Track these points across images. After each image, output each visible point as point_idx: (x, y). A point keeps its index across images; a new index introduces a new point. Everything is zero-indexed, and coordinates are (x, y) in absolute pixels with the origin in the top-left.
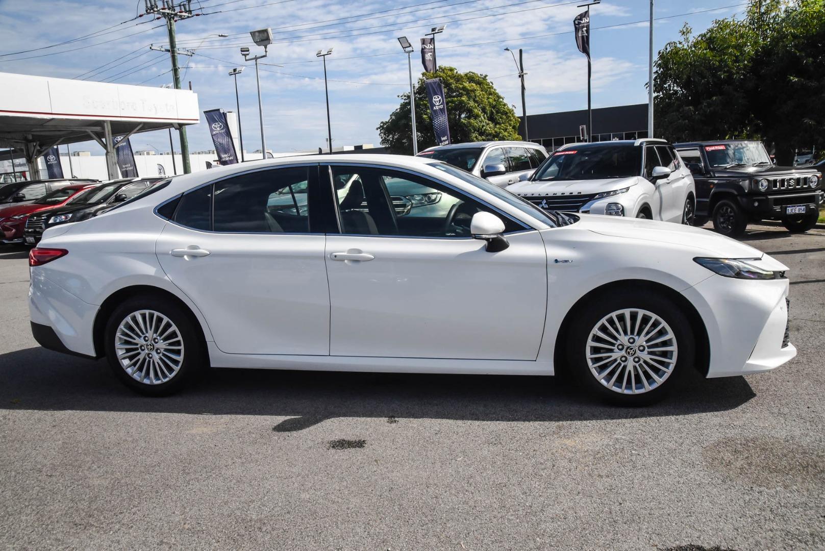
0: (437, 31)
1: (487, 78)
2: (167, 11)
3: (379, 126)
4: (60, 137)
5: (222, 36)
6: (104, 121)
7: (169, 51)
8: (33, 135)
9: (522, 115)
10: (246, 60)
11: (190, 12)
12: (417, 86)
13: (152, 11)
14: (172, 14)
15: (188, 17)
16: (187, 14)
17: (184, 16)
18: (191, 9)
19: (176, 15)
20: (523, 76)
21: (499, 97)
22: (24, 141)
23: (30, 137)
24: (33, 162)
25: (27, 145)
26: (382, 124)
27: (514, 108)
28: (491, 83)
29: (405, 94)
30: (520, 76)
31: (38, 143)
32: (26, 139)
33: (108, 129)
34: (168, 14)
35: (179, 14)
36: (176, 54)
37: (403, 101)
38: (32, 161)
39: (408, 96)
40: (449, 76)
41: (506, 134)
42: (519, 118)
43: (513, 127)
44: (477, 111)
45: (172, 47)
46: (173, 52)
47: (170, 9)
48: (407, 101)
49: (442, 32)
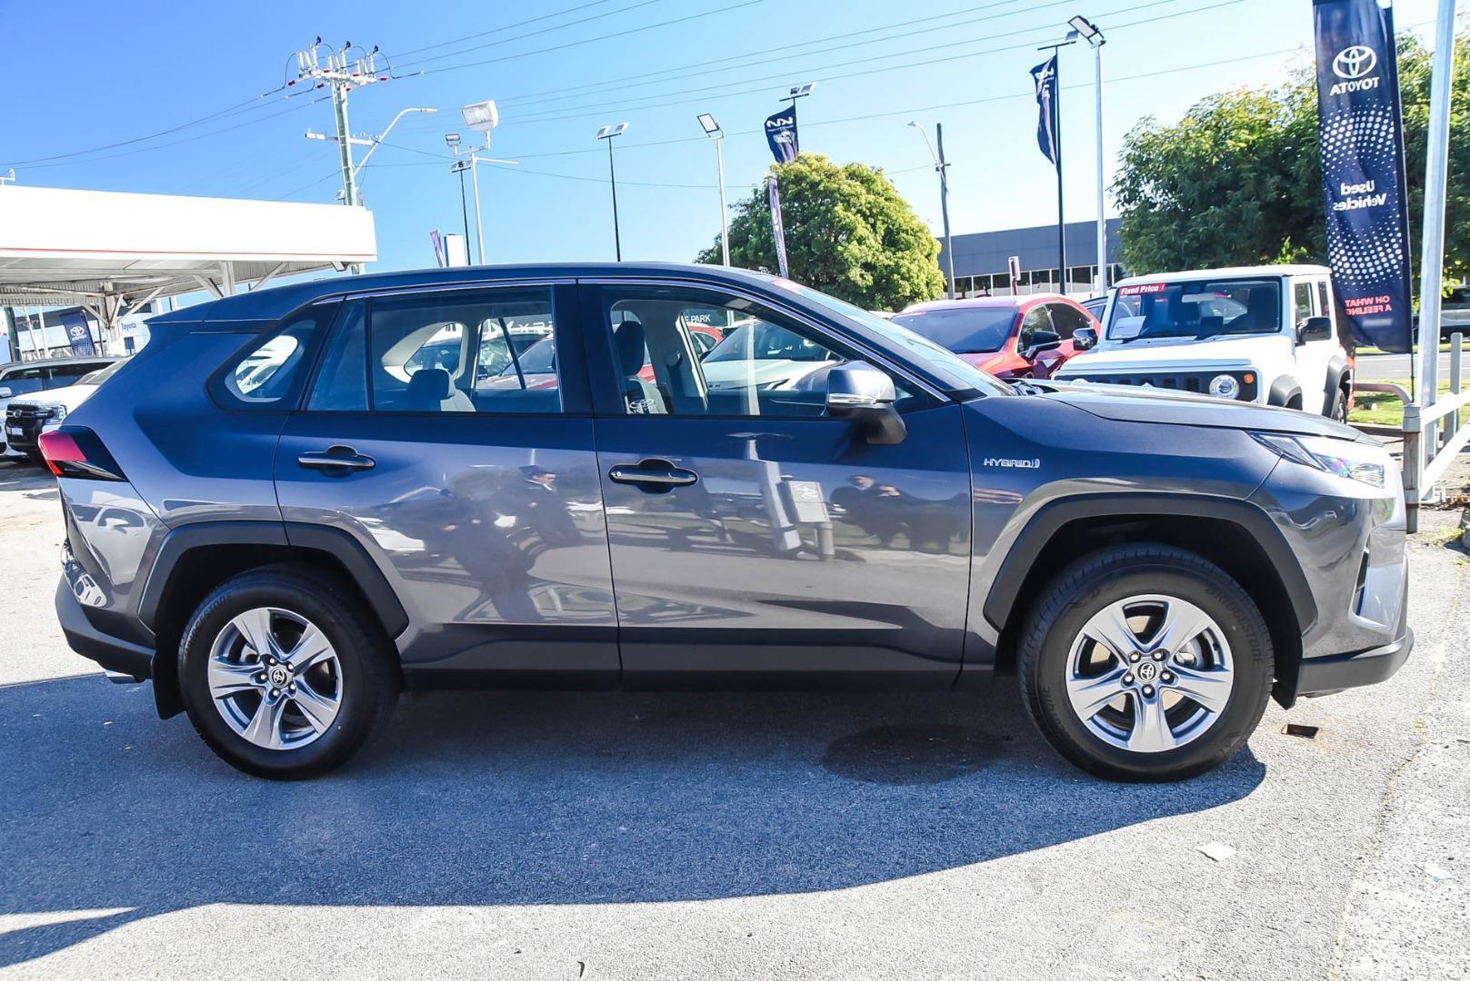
0: (799, 93)
1: (883, 172)
2: (333, 75)
3: (696, 258)
4: (160, 284)
7: (336, 139)
8: (115, 285)
9: (943, 235)
11: (373, 74)
12: (761, 188)
13: (310, 75)
14: (341, 80)
15: (369, 83)
16: (365, 78)
17: (361, 81)
18: (373, 71)
19: (348, 80)
20: (943, 169)
21: (901, 204)
22: (100, 294)
23: (109, 287)
24: (113, 327)
25: (105, 299)
26: (702, 254)
27: (928, 224)
28: (890, 181)
29: (742, 202)
30: (937, 169)
31: (122, 296)
32: (102, 290)
33: (228, 273)
34: (336, 79)
35: (352, 78)
36: (348, 145)
37: (737, 215)
38: (112, 324)
39: (745, 205)
40: (816, 170)
41: (914, 267)
42: (938, 239)
43: (928, 256)
44: (862, 229)
45: (343, 132)
46: (344, 141)
47: (337, 71)
48: (744, 214)
49: (808, 94)
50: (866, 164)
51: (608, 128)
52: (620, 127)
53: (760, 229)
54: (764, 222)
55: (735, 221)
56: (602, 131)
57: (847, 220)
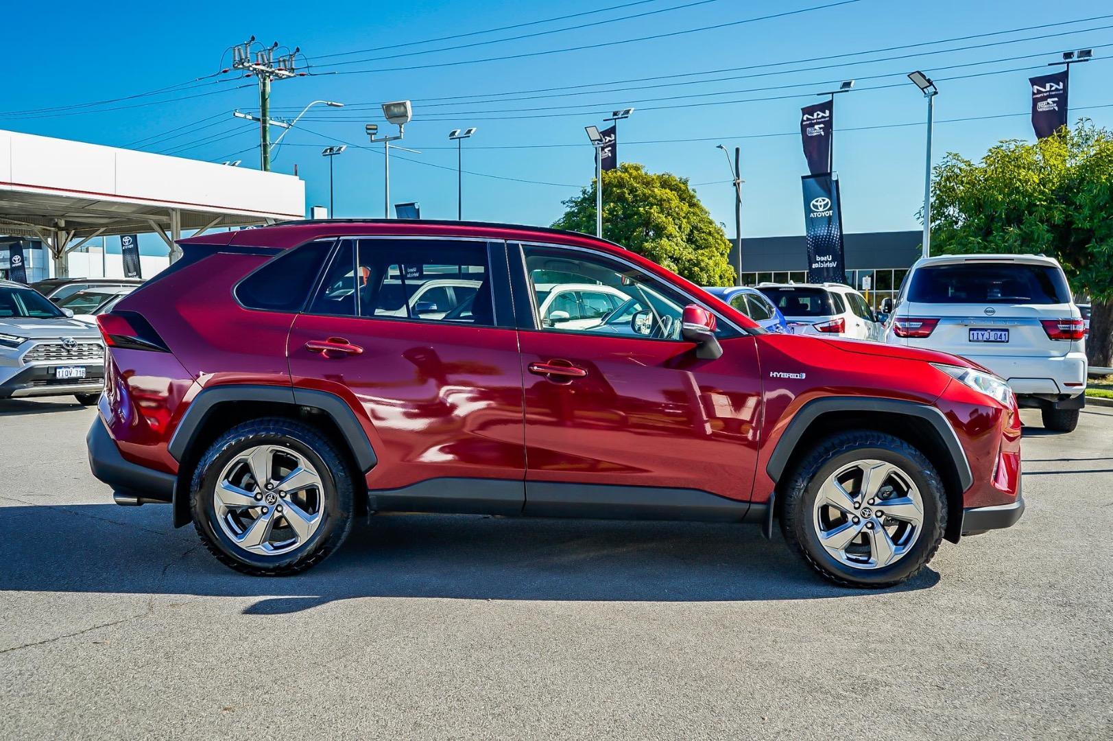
0: (620, 116)
1: (689, 183)
2: (261, 67)
4: (102, 225)
5: (332, 105)
6: (173, 209)
7: (259, 120)
8: (66, 221)
9: (736, 238)
10: (372, 141)
11: (292, 70)
12: (590, 190)
13: (241, 66)
14: (267, 72)
15: (289, 77)
16: (287, 73)
17: (283, 75)
18: (293, 67)
19: (273, 73)
20: (739, 184)
21: (702, 210)
22: (53, 229)
23: (62, 224)
24: (61, 257)
25: (57, 234)
27: (723, 228)
28: (693, 190)
29: (573, 199)
30: (735, 184)
31: (73, 232)
32: (56, 225)
33: (176, 220)
34: (262, 71)
35: (277, 71)
36: (268, 125)
37: (568, 210)
39: (574, 202)
40: (635, 178)
41: (711, 262)
42: (730, 241)
43: (722, 254)
44: (671, 229)
45: (264, 115)
46: (264, 122)
47: (264, 65)
48: (573, 209)
49: (627, 117)
50: (677, 175)
51: (458, 131)
52: (469, 131)
53: (588, 222)
54: (592, 217)
55: (567, 214)
56: (454, 133)
57: (660, 220)
